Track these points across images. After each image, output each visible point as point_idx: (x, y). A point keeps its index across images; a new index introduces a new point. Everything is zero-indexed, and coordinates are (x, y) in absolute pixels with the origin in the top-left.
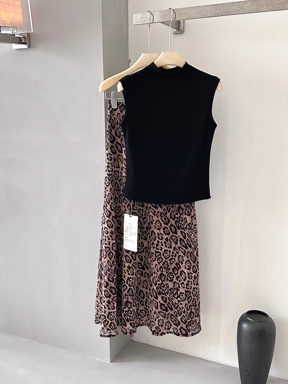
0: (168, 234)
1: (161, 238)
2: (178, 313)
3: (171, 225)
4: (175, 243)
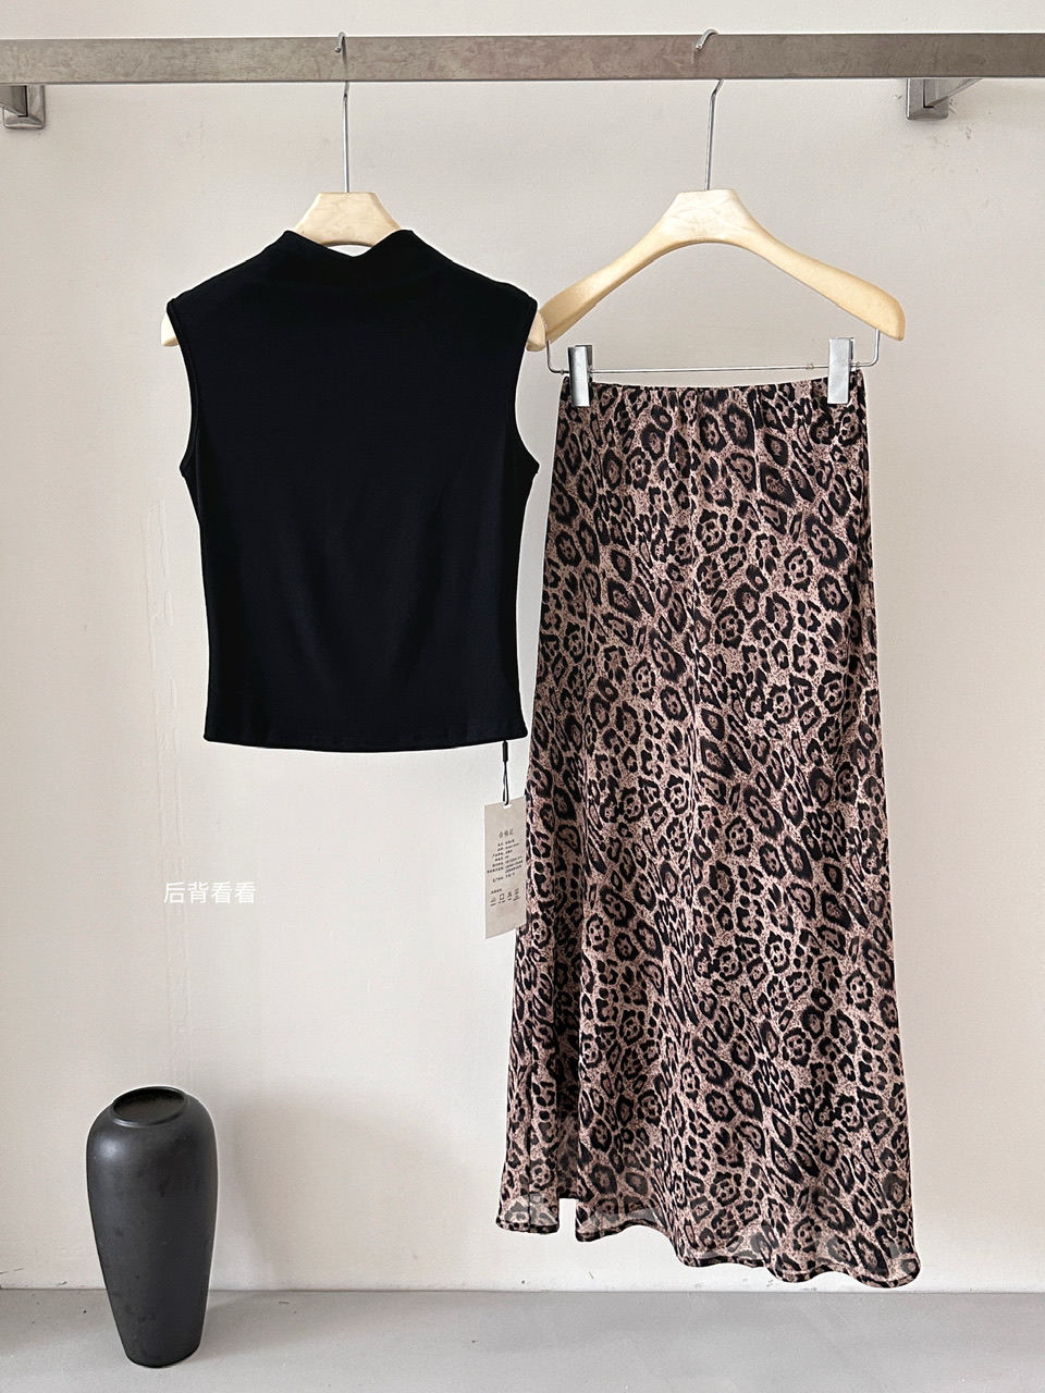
0: (780, 874)
1: (753, 887)
2: (842, 1181)
3: (788, 841)
4: (805, 914)
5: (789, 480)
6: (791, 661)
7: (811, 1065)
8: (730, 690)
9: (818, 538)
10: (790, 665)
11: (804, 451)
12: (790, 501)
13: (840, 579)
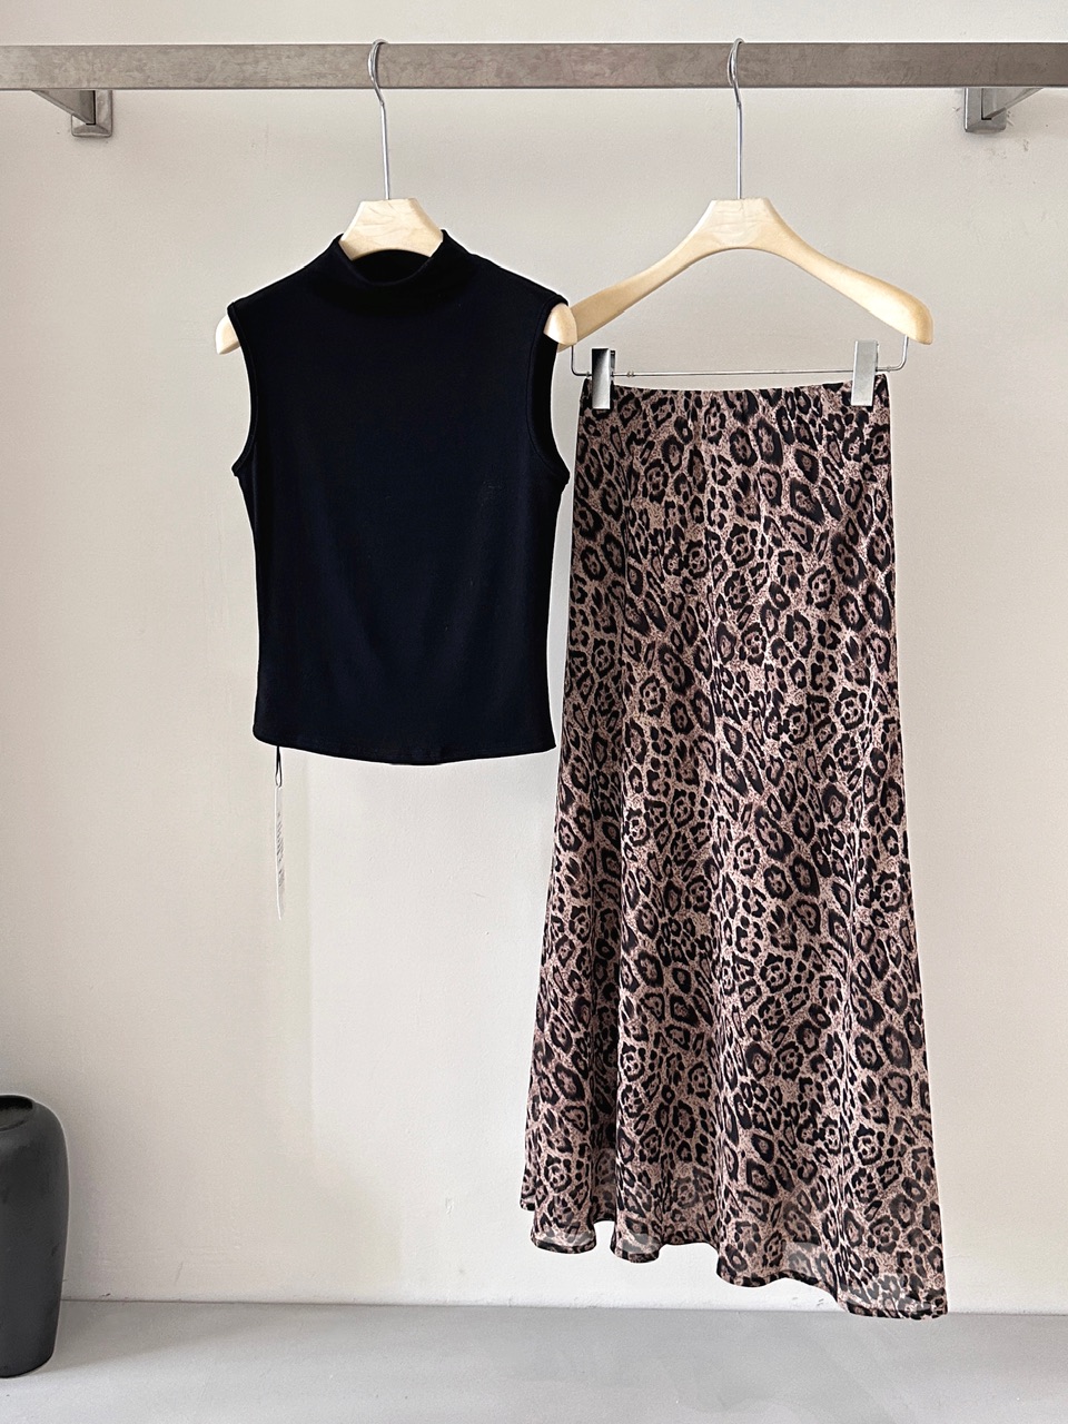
5: (819, 497)
6: (808, 680)
7: (801, 1079)
8: (751, 708)
9: (843, 557)
10: (808, 684)
11: (836, 467)
12: (818, 519)
13: (859, 599)
